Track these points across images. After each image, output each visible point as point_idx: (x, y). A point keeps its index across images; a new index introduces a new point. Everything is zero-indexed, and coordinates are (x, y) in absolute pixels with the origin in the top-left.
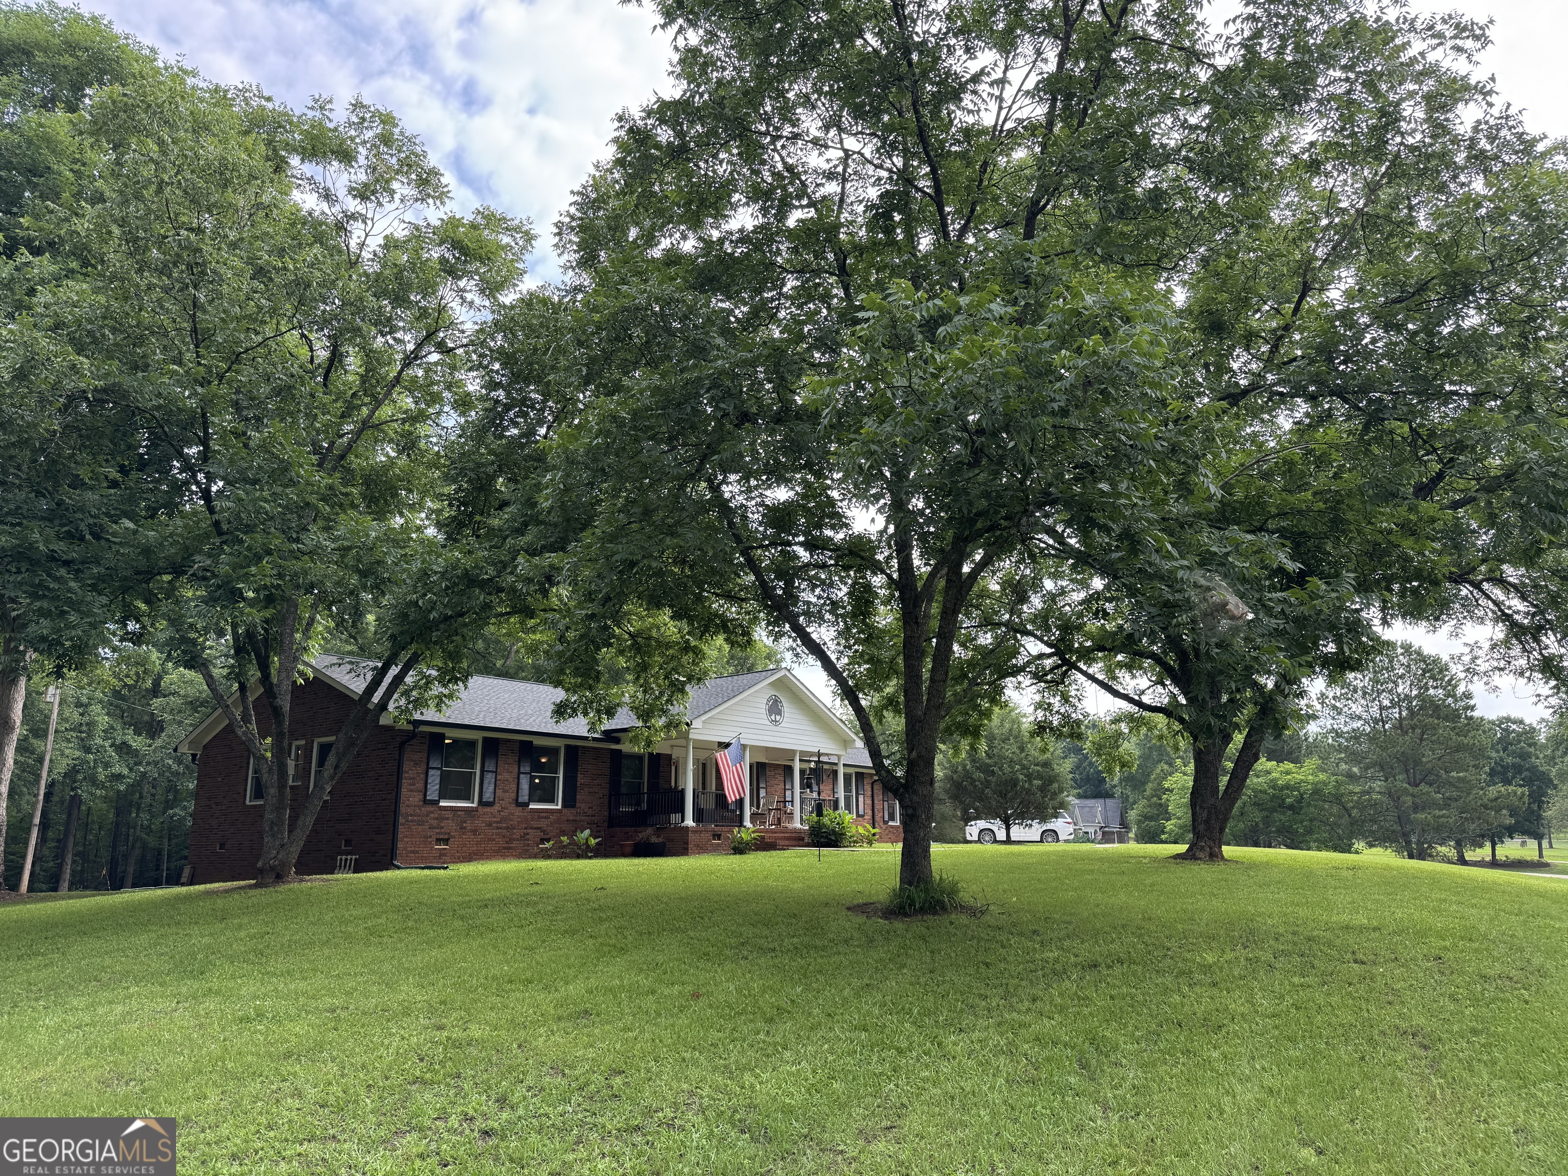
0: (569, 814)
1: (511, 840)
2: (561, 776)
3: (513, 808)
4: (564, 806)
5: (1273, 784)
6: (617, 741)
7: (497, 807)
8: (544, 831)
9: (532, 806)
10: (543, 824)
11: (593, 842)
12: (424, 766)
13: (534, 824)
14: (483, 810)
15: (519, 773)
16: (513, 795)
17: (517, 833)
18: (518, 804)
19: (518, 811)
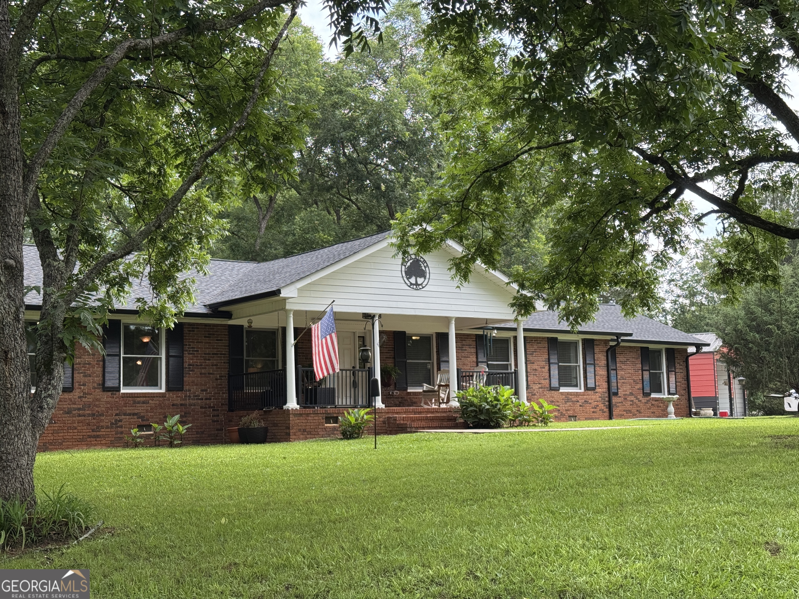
0: (176, 397)
1: (99, 428)
2: (163, 357)
3: (98, 393)
4: (168, 389)
6: (229, 316)
8: (142, 418)
9: (123, 390)
10: (140, 409)
11: (181, 429)
13: (128, 410)
15: (105, 355)
16: (99, 379)
17: (106, 421)
18: (105, 389)
19: (106, 397)
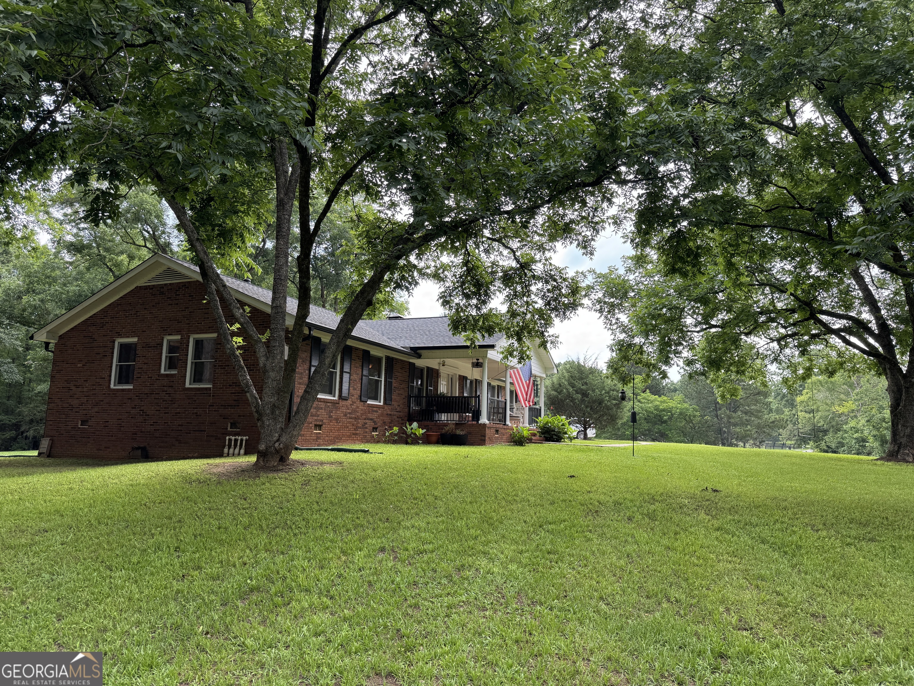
0: (389, 409)
1: (357, 428)
2: (383, 380)
3: (358, 402)
4: (385, 403)
5: (657, 408)
6: (419, 356)
7: (349, 402)
8: (374, 422)
9: (369, 402)
10: (374, 416)
12: (308, 364)
13: (370, 416)
14: (342, 403)
15: (362, 375)
16: (359, 393)
17: (360, 423)
18: (362, 400)
19: (361, 406)
